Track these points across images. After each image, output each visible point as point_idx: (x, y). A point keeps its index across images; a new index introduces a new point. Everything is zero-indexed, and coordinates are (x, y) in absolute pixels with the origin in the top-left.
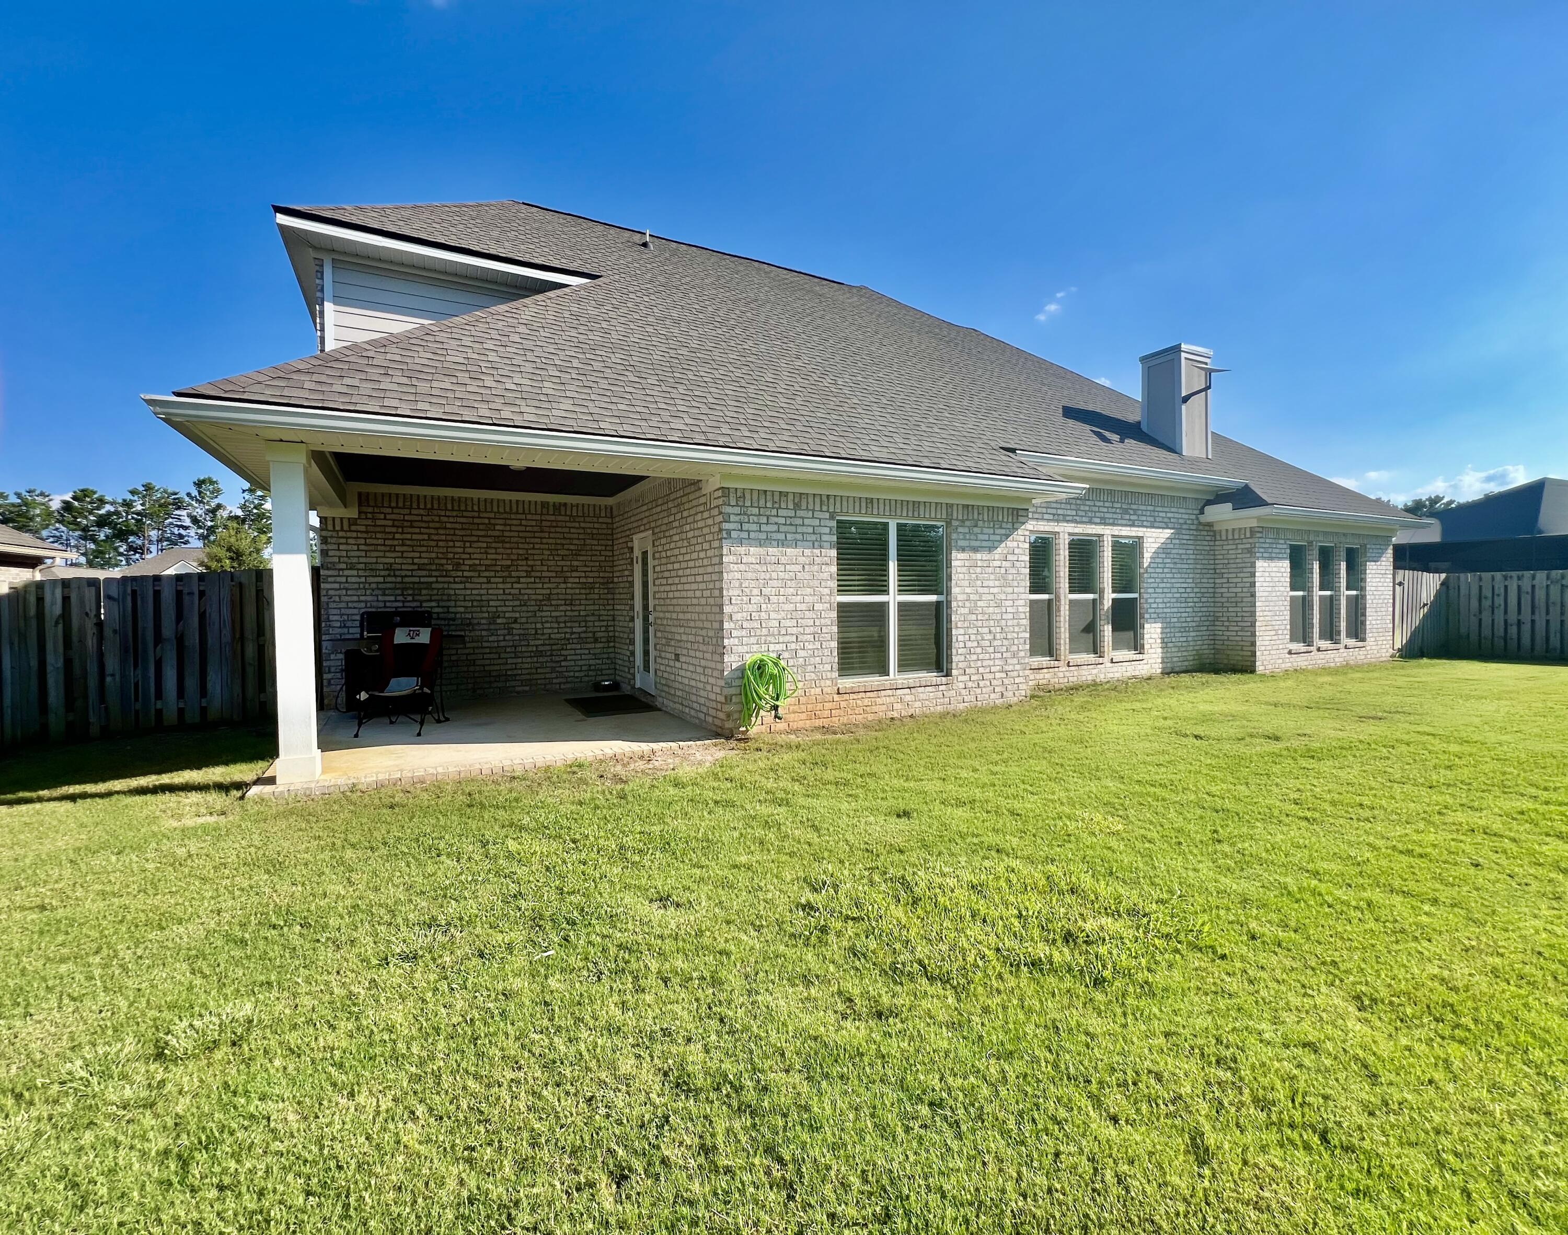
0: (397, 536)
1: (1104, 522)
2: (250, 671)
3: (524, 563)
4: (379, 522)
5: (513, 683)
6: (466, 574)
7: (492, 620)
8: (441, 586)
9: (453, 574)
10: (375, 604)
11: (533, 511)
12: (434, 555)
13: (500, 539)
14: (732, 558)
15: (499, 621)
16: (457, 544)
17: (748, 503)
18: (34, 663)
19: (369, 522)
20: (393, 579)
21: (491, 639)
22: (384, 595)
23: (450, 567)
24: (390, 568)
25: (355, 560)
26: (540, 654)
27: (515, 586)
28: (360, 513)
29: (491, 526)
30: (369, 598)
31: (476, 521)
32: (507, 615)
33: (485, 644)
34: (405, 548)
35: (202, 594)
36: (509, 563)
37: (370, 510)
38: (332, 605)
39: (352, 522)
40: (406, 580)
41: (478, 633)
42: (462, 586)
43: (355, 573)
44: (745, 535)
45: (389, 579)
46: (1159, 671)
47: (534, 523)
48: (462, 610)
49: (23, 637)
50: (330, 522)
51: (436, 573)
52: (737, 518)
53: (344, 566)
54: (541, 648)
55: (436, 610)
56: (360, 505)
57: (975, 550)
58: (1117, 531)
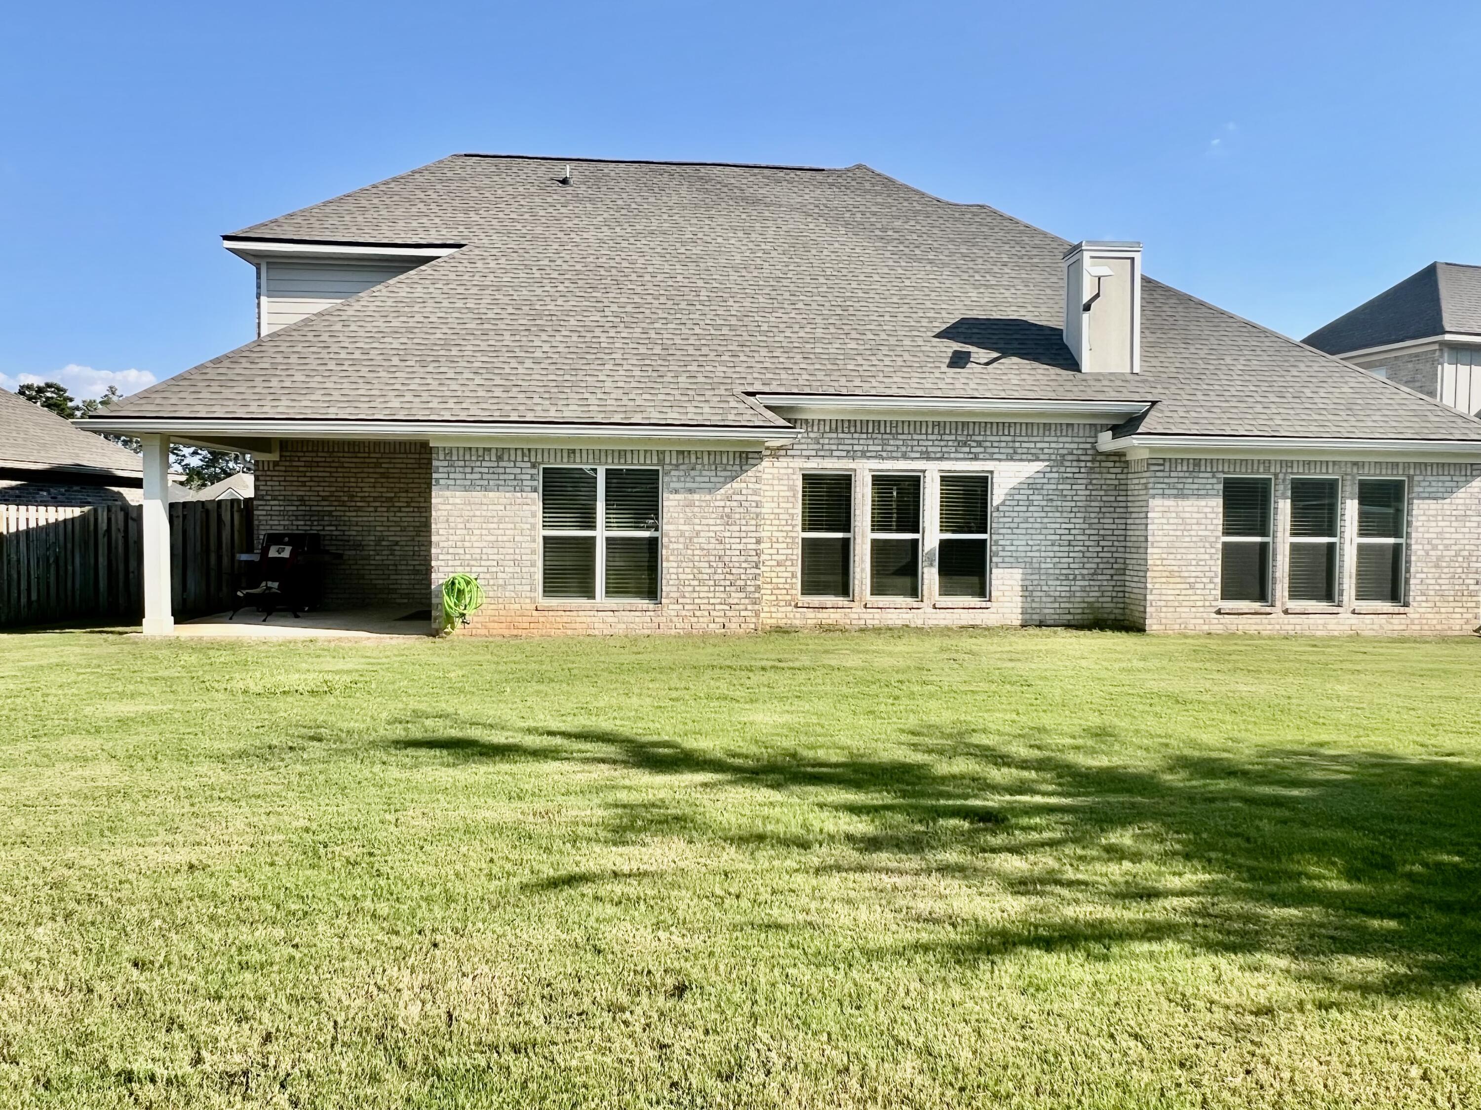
0: (308, 474)
1: (927, 456)
2: (213, 574)
3: (404, 495)
4: (295, 464)
5: (394, 596)
6: (359, 504)
7: (378, 542)
8: (338, 514)
9: (349, 504)
11: (413, 450)
12: (333, 489)
13: (383, 475)
14: (439, 500)
15: (384, 543)
16: (353, 480)
17: (455, 458)
18: (92, 561)
19: (287, 464)
20: (303, 508)
21: (377, 558)
22: (297, 520)
23: (346, 499)
24: (301, 499)
25: (277, 493)
27: (398, 514)
28: (281, 456)
29: (378, 465)
30: (287, 523)
31: (367, 460)
32: (391, 538)
33: (373, 562)
34: (312, 484)
35: (184, 517)
36: (392, 495)
37: (288, 454)
38: (262, 527)
39: (276, 464)
40: (313, 508)
41: (366, 553)
42: (354, 514)
43: (276, 503)
44: (452, 482)
45: (301, 508)
46: (1019, 622)
47: (413, 461)
48: (354, 533)
49: (86, 543)
50: (261, 464)
51: (336, 503)
53: (269, 498)
54: (417, 568)
55: (335, 533)
56: (281, 450)
57: (691, 491)
58: (947, 465)
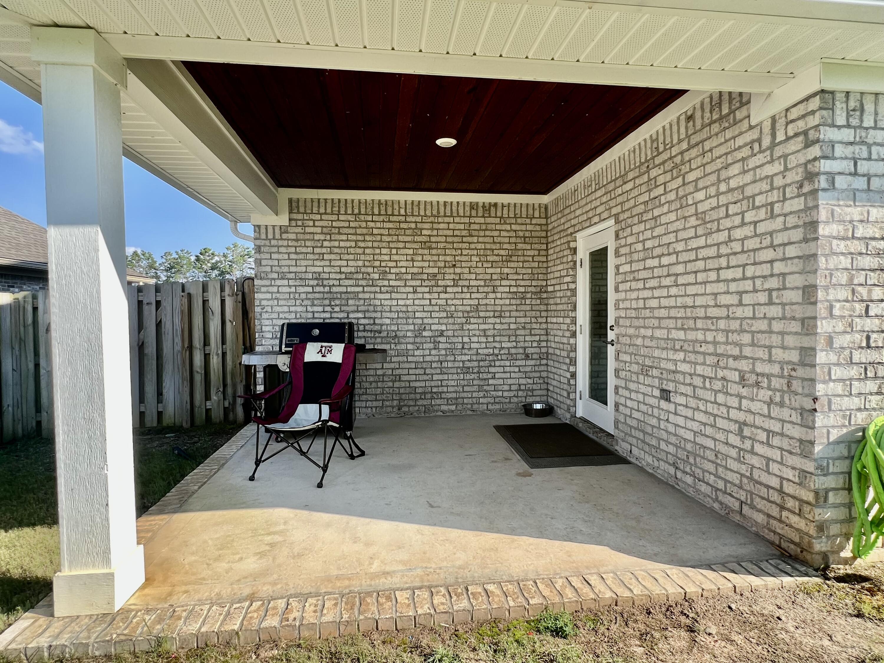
0: (326, 244)
2: (198, 378)
3: (451, 270)
4: (308, 230)
5: (438, 402)
6: (392, 283)
7: (418, 333)
8: (367, 296)
9: (380, 283)
10: (304, 315)
11: (461, 213)
12: (360, 263)
13: (427, 245)
14: (834, 229)
15: (425, 334)
16: (384, 251)
17: (868, 121)
18: (31, 366)
19: (299, 230)
20: (321, 289)
21: (417, 353)
22: (313, 305)
23: (376, 276)
24: (318, 277)
25: (286, 269)
26: (467, 370)
27: (442, 296)
28: (290, 220)
29: (417, 231)
30: (299, 309)
31: (403, 225)
32: (434, 327)
33: (410, 359)
34: (333, 257)
35: (158, 304)
36: (436, 270)
37: (300, 216)
38: (265, 316)
39: (283, 230)
40: (334, 289)
41: (403, 347)
42: (388, 296)
43: (285, 282)
44: (860, 183)
45: (318, 289)
47: (462, 227)
48: (388, 321)
49: (22, 341)
50: (263, 230)
51: (363, 283)
52: (849, 151)
53: (275, 276)
54: (468, 364)
55: (362, 321)
56: (291, 212)
